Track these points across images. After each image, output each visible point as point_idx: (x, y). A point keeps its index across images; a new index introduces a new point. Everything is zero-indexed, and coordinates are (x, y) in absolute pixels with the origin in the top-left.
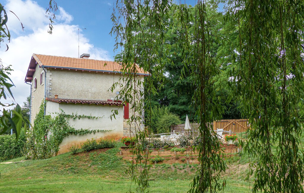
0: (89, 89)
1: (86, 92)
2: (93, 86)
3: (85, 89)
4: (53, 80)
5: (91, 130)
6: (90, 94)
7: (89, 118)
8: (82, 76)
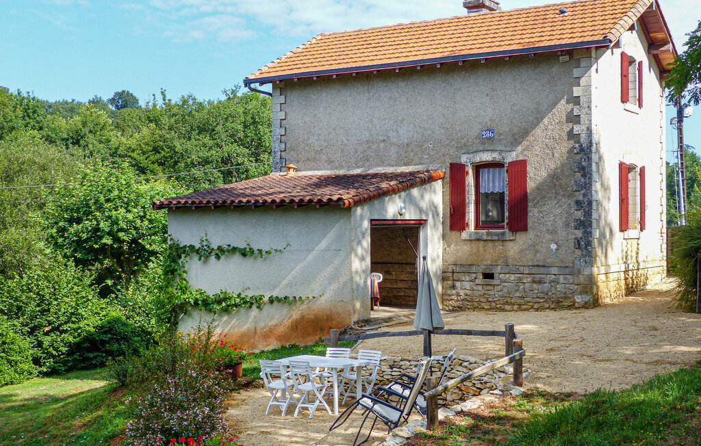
0: (391, 134)
1: (382, 145)
2: (403, 120)
3: (378, 134)
4: (289, 117)
5: (249, 294)
6: (393, 150)
7: (244, 255)
8: (369, 92)
